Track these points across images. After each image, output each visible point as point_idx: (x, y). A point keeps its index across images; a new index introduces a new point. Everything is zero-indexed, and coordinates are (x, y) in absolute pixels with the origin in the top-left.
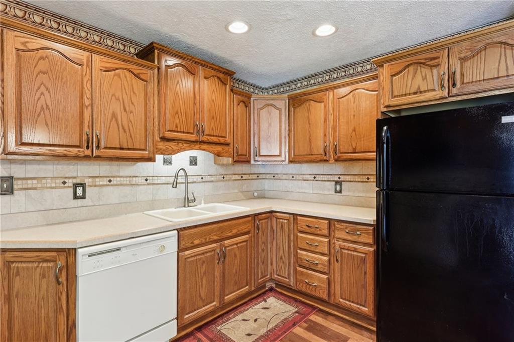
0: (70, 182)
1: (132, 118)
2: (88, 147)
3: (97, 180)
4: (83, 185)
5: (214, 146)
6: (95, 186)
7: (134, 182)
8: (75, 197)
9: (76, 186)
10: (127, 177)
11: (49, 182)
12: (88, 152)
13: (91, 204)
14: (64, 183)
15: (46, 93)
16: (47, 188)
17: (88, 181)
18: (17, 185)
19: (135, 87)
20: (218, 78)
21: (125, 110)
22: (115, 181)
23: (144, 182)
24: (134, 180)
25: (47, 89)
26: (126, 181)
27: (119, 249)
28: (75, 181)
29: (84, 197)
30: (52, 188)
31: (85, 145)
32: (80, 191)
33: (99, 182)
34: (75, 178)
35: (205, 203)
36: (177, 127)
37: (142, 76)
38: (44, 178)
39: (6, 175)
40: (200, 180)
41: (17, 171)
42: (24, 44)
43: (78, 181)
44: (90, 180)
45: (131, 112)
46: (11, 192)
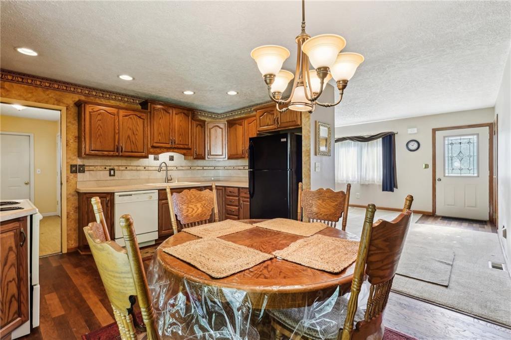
0: (108, 168)
1: (137, 137)
2: (117, 152)
3: (120, 167)
4: (113, 169)
5: (181, 150)
6: (120, 170)
7: (138, 169)
8: (110, 175)
9: (110, 170)
10: (135, 166)
11: (99, 168)
12: (117, 154)
13: (117, 179)
14: (105, 168)
15: (101, 129)
16: (99, 170)
17: (116, 168)
18: (86, 168)
19: (139, 123)
20: (184, 113)
21: (134, 134)
22: (129, 168)
23: (143, 168)
24: (138, 168)
25: (101, 127)
26: (134, 168)
27: (131, 195)
28: (110, 168)
29: (114, 175)
30: (100, 170)
31: (116, 151)
32: (112, 172)
33: (121, 168)
34: (110, 166)
35: (178, 182)
36: (160, 140)
37: (142, 117)
38: (97, 166)
39: (82, 164)
40: (175, 169)
41: (86, 162)
42: (92, 109)
43: (111, 167)
44: (117, 167)
45: (137, 134)
46: (84, 171)
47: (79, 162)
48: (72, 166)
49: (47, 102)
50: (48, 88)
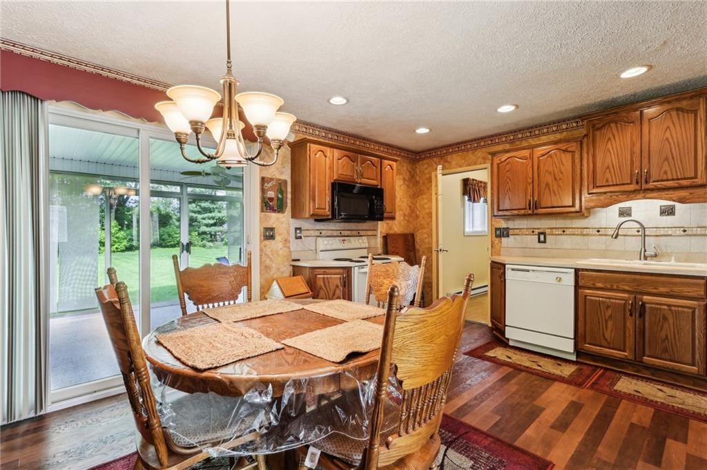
0: (536, 232)
1: (561, 184)
2: (530, 209)
3: (554, 230)
4: (544, 234)
5: (671, 192)
6: (553, 235)
7: (585, 233)
8: (539, 241)
9: (540, 234)
10: (578, 228)
11: (525, 232)
12: (530, 212)
13: (550, 247)
14: (533, 232)
15: (509, 182)
16: (524, 235)
17: (548, 231)
18: (510, 232)
19: (564, 160)
21: (555, 179)
22: (567, 232)
23: (595, 232)
24: (585, 232)
25: (510, 180)
26: (579, 231)
27: (528, 271)
28: (539, 231)
29: (545, 242)
30: (526, 235)
31: (528, 207)
32: (542, 238)
33: (555, 232)
34: (539, 229)
36: (607, 181)
37: (569, 149)
38: (522, 229)
39: (506, 227)
40: (679, 232)
41: (511, 224)
42: (500, 160)
43: (541, 231)
44: (549, 230)
45: (560, 179)
46: (508, 236)
47: (503, 224)
48: (497, 229)
49: (475, 164)
50: (476, 149)
